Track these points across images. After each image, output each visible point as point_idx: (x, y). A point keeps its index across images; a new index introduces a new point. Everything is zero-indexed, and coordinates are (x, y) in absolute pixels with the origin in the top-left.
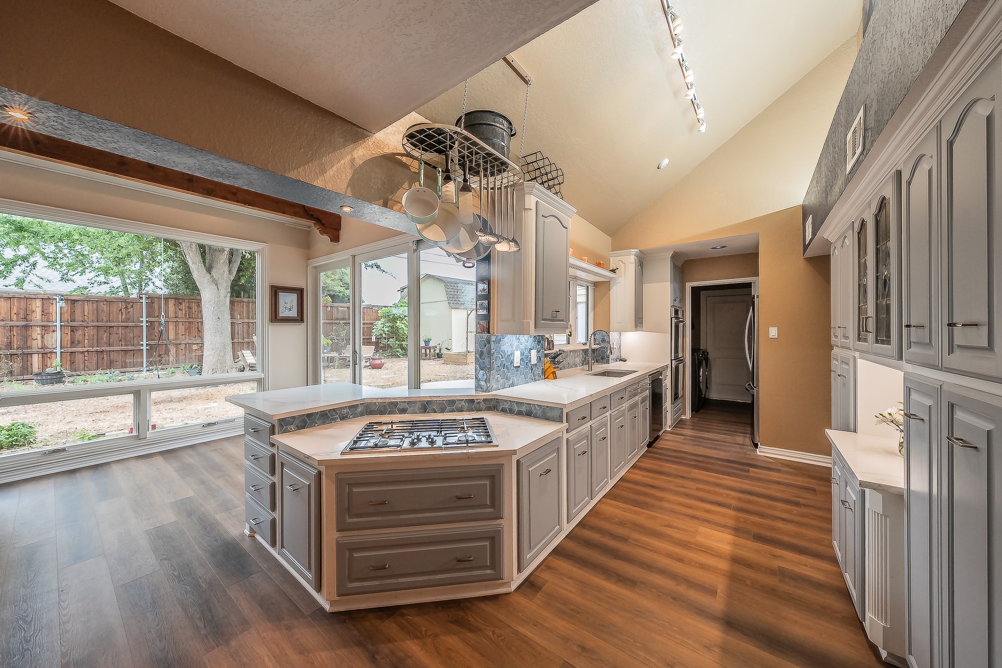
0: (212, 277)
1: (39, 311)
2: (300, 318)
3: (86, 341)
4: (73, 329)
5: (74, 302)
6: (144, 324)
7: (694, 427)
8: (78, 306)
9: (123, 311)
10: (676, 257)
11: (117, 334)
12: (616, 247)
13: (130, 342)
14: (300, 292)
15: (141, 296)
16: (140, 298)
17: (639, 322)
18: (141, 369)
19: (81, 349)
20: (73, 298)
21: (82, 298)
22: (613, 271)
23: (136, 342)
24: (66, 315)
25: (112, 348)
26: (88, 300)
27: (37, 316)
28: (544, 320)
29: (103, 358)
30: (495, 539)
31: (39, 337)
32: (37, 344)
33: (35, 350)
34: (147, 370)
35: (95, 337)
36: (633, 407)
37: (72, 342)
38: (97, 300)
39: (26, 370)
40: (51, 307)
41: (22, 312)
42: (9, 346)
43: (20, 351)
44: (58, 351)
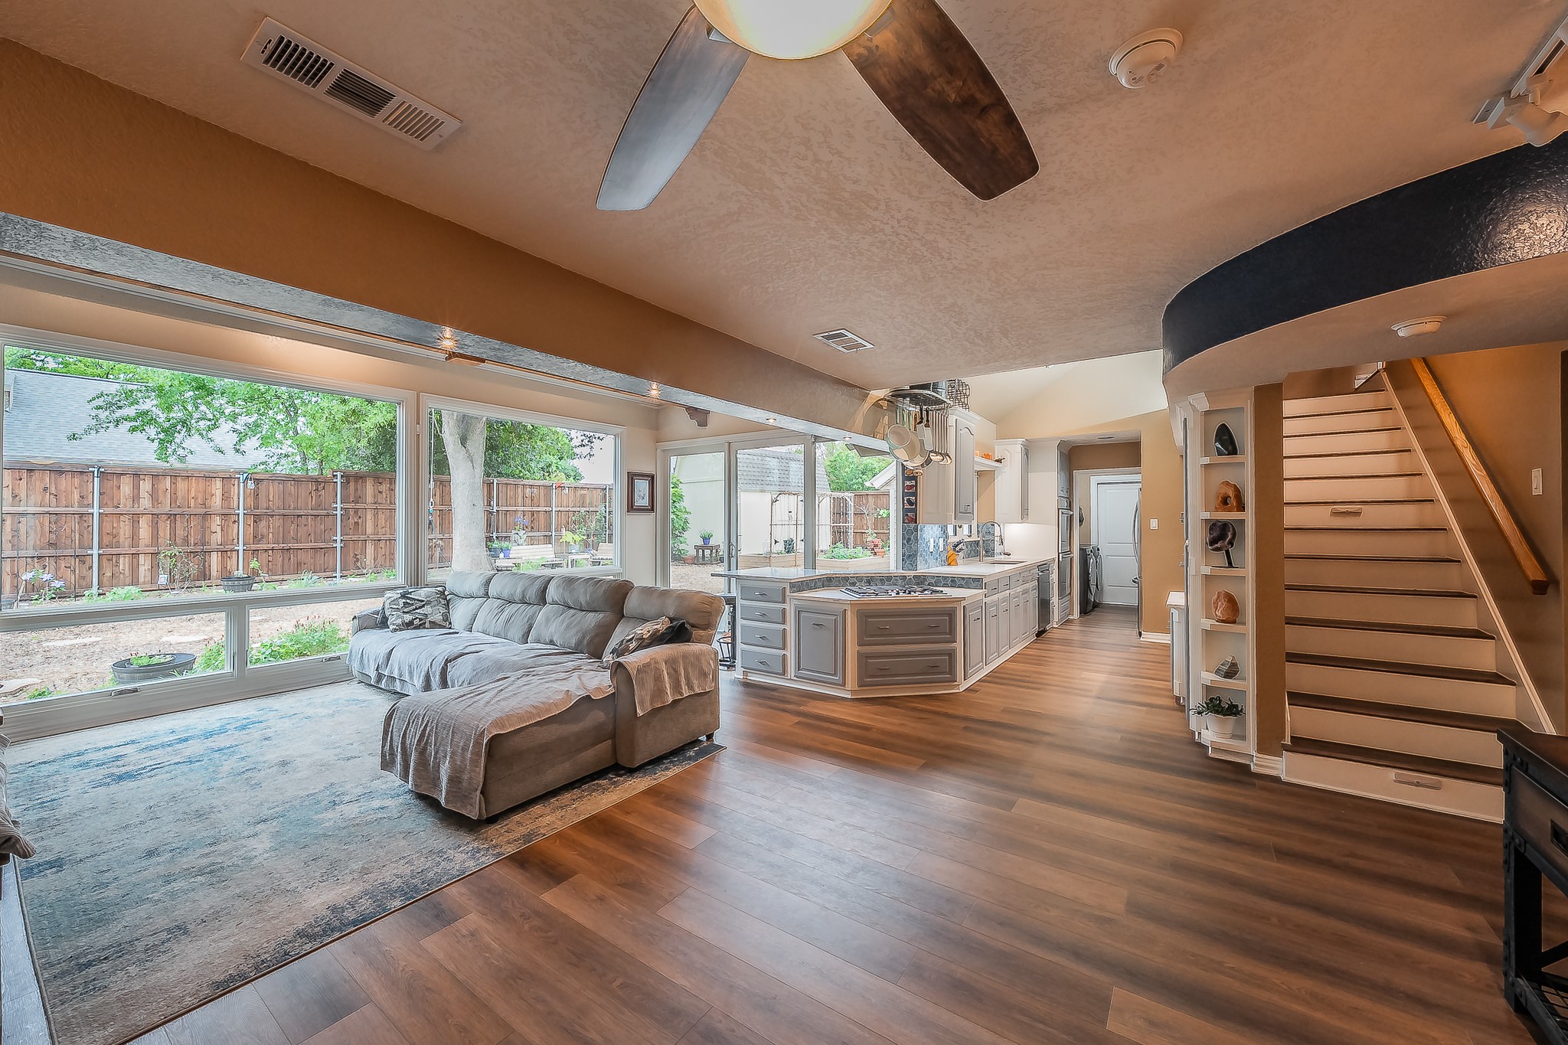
0: (468, 451)
1: (219, 493)
2: (652, 508)
3: (271, 534)
4: (257, 519)
5: (257, 481)
6: (339, 512)
7: (1083, 624)
8: (263, 486)
9: (313, 494)
10: (1062, 445)
11: (305, 525)
12: (1001, 436)
13: (321, 537)
14: (652, 478)
15: (335, 473)
16: (334, 476)
17: (1024, 513)
18: (334, 575)
19: (265, 547)
20: (258, 477)
21: (267, 476)
22: (999, 461)
23: (327, 537)
24: (249, 499)
25: (301, 546)
26: (275, 479)
27: (217, 502)
28: (960, 513)
29: (290, 559)
30: (951, 655)
31: (219, 529)
32: (217, 538)
33: (214, 546)
34: (341, 576)
35: (281, 529)
36: (1025, 592)
37: (255, 537)
38: (284, 479)
39: (204, 575)
40: (232, 489)
41: (200, 496)
42: (186, 542)
43: (199, 548)
44: (241, 548)
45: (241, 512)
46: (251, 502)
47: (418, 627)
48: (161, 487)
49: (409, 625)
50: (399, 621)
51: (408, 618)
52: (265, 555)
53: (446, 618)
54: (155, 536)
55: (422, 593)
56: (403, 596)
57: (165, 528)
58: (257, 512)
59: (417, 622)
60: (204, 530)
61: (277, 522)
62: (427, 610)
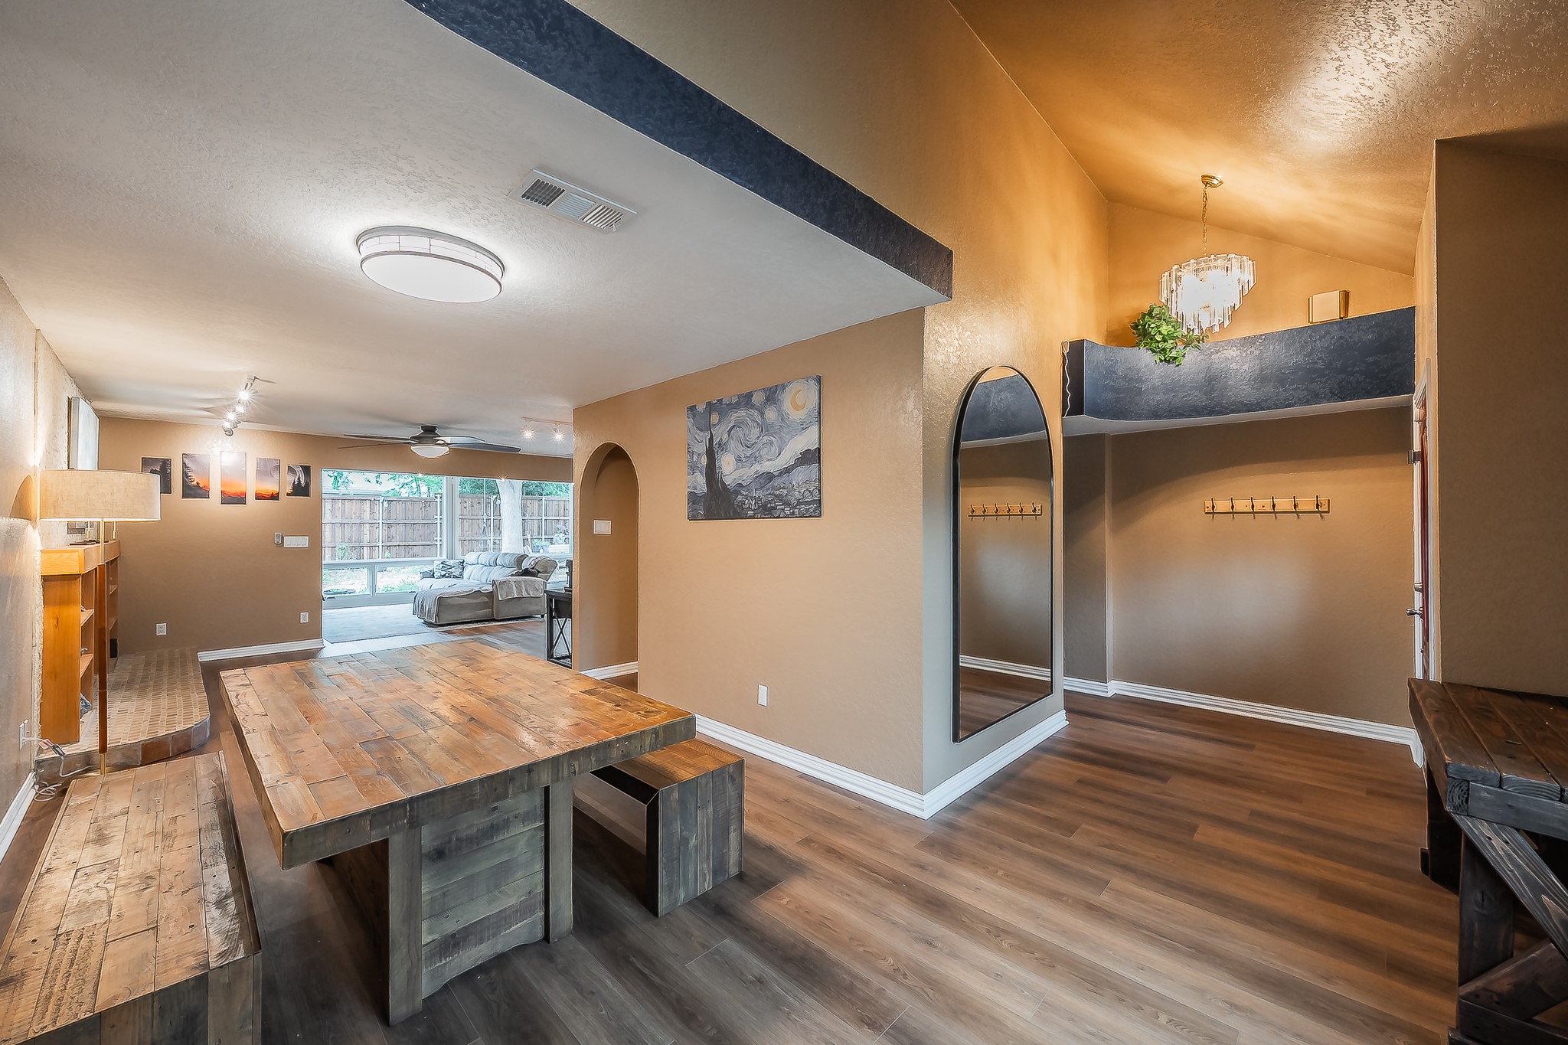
1: (368, 510)
3: (398, 536)
4: (390, 525)
9: (423, 509)
19: (394, 543)
27: (367, 515)
31: (368, 532)
32: (367, 538)
35: (404, 532)
37: (388, 537)
40: (375, 507)
42: (350, 540)
43: (357, 544)
44: (380, 544)
45: (380, 521)
46: (386, 514)
47: (447, 577)
48: (337, 506)
49: (443, 576)
50: (439, 574)
51: (443, 573)
52: (394, 548)
53: (461, 574)
54: (333, 536)
55: (451, 562)
56: (442, 563)
57: (338, 530)
58: (389, 521)
59: (447, 575)
60: (360, 533)
61: (401, 528)
62: (453, 570)
